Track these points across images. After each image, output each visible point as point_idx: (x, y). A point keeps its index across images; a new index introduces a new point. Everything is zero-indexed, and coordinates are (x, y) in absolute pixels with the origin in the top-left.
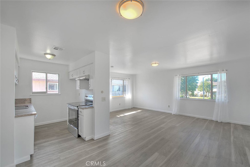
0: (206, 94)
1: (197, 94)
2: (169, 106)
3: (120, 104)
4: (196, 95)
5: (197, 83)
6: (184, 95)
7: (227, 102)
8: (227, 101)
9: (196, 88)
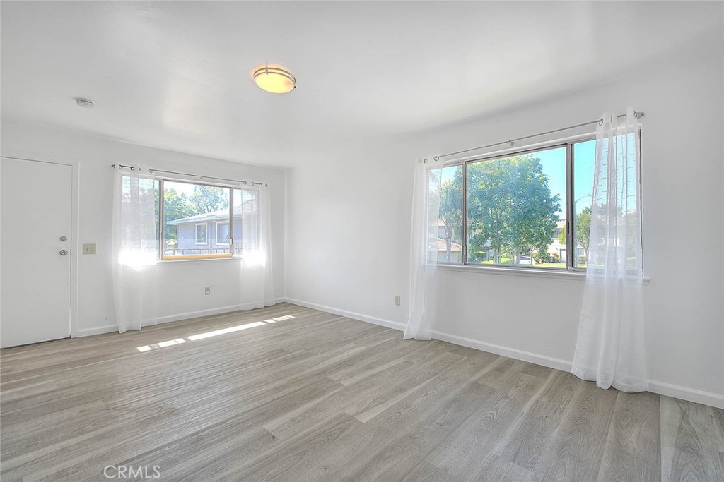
0: (585, 256)
1: (559, 254)
2: (398, 301)
3: (208, 289)
4: (555, 258)
5: (556, 218)
6: (515, 257)
7: (640, 283)
8: (640, 277)
9: (552, 234)
